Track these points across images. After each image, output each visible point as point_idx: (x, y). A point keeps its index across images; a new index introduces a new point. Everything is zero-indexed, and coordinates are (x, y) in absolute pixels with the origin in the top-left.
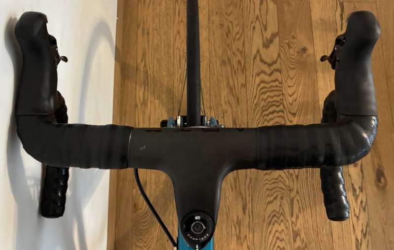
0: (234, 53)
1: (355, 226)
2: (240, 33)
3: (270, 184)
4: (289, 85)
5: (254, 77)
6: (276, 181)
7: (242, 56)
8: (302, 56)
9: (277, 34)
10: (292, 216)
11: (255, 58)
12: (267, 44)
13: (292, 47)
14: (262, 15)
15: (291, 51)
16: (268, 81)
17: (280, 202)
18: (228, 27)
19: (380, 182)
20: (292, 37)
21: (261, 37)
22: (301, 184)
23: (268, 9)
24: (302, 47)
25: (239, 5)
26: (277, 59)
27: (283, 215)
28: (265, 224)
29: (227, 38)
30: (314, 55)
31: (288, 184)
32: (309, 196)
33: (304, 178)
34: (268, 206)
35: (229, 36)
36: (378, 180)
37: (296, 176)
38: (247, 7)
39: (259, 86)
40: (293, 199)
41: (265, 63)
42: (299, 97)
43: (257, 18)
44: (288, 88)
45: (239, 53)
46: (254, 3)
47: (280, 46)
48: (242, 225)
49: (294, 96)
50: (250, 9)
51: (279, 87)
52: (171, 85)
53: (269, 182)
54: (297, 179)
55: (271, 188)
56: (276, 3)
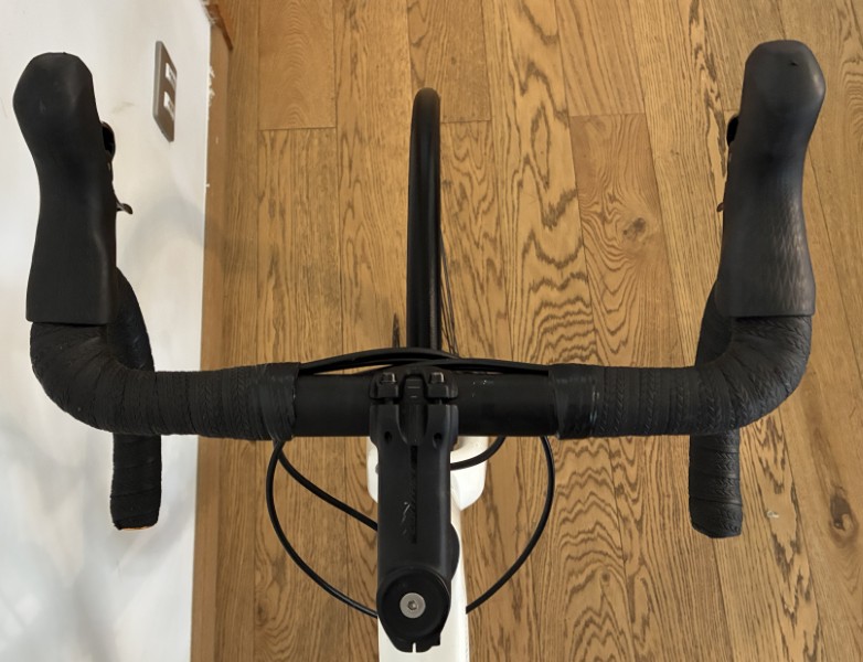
0: (477, 244)
1: (786, 638)
2: (489, 198)
3: (576, 545)
4: (610, 307)
5: (526, 294)
6: (590, 535)
7: (495, 249)
8: (634, 240)
9: (575, 193)
10: (633, 620)
11: (526, 251)
12: (552, 218)
13: (611, 221)
14: (538, 152)
15: (610, 230)
16: (559, 303)
17: (602, 587)
18: (461, 184)
19: (842, 527)
20: (610, 197)
21: (538, 202)
22: (650, 540)
23: (552, 139)
24: (633, 220)
25: (483, 138)
26: (577, 251)
27: (611, 620)
28: (569, 644)
29: (461, 209)
30: (663, 236)
31: (619, 544)
32: (671, 569)
33: (656, 525)
34: (573, 600)
35: (465, 205)
36: (838, 522)
37: (635, 521)
38: (502, 139)
39: (537, 313)
40: (632, 579)
41: (550, 261)
42: (632, 334)
43: (527, 161)
44: (606, 315)
45: (488, 242)
46: (518, 129)
47: (581, 219)
48: (512, 646)
49: (622, 334)
50: (509, 142)
51: (585, 313)
52: (337, 324)
53: (572, 541)
54: (640, 531)
55: (580, 554)
56: (568, 125)
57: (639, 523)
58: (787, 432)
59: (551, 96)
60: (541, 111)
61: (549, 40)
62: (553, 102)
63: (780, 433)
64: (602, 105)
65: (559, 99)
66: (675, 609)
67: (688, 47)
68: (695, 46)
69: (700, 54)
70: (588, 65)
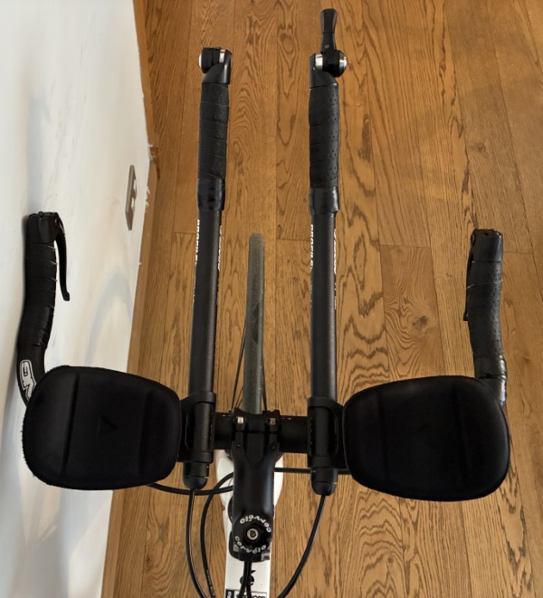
3: (371, 535)
4: (401, 373)
5: (345, 358)
6: (380, 529)
8: (420, 330)
9: (381, 295)
10: (408, 593)
11: (346, 330)
12: (366, 309)
13: (405, 316)
14: (358, 266)
15: (404, 321)
16: (368, 366)
17: (388, 567)
18: (305, 281)
20: (405, 300)
21: (356, 298)
22: (422, 537)
23: (368, 257)
24: (420, 316)
26: (381, 333)
27: (393, 590)
30: (439, 330)
31: (400, 538)
32: (436, 559)
33: (427, 527)
34: (367, 574)
35: (306, 295)
37: (413, 522)
39: (352, 372)
40: (409, 563)
41: (363, 338)
43: (350, 270)
44: (399, 378)
46: (346, 249)
47: (385, 312)
50: (340, 256)
51: (384, 376)
53: (368, 532)
54: (416, 529)
55: (373, 542)
56: (379, 249)
57: (415, 524)
58: (519, 470)
59: (368, 230)
60: (361, 239)
61: (369, 194)
62: (369, 234)
63: (514, 471)
64: (402, 240)
65: (374, 232)
66: (438, 589)
67: (461, 208)
68: (465, 207)
69: (468, 213)
70: (394, 213)
